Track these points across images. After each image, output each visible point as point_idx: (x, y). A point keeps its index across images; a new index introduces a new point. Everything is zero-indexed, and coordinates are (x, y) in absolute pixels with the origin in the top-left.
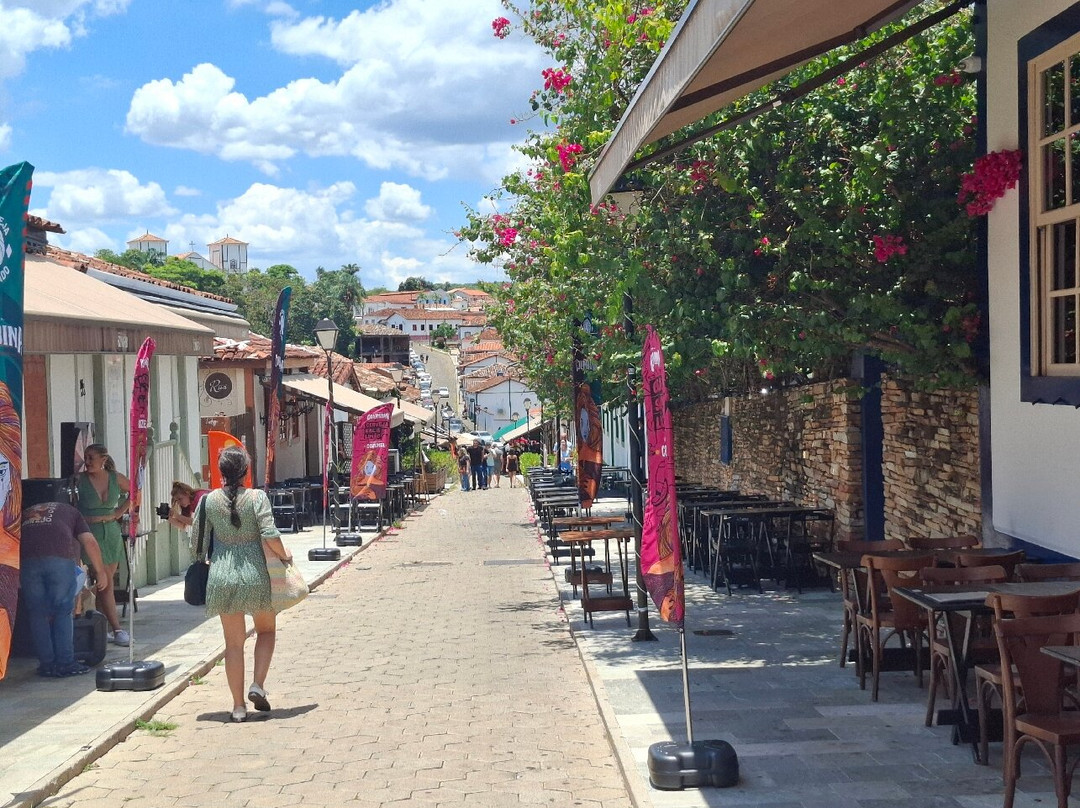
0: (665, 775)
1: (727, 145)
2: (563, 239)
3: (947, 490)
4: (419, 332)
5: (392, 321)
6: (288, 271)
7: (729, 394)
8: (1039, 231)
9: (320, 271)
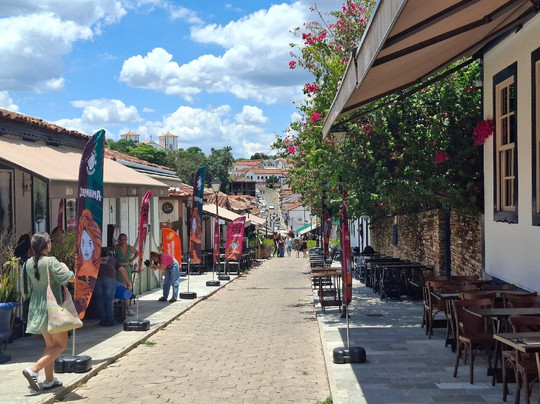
0: (339, 358)
1: (379, 116)
2: (314, 152)
3: (471, 257)
4: (260, 180)
5: (247, 175)
6: (197, 149)
7: (396, 214)
8: (500, 152)
9: (213, 149)
